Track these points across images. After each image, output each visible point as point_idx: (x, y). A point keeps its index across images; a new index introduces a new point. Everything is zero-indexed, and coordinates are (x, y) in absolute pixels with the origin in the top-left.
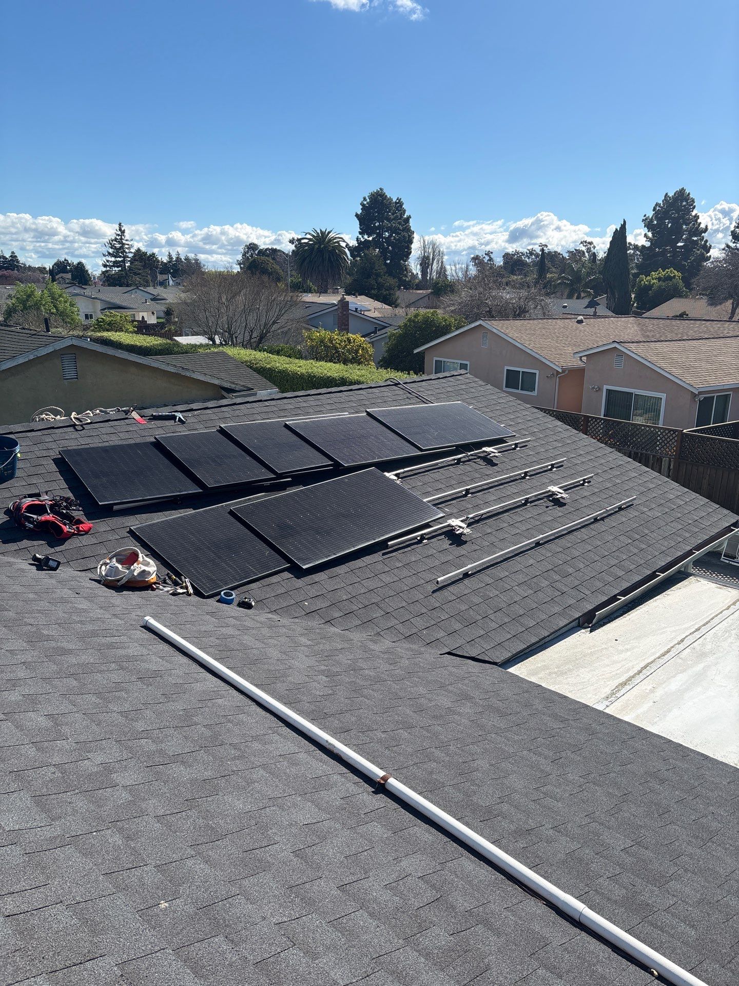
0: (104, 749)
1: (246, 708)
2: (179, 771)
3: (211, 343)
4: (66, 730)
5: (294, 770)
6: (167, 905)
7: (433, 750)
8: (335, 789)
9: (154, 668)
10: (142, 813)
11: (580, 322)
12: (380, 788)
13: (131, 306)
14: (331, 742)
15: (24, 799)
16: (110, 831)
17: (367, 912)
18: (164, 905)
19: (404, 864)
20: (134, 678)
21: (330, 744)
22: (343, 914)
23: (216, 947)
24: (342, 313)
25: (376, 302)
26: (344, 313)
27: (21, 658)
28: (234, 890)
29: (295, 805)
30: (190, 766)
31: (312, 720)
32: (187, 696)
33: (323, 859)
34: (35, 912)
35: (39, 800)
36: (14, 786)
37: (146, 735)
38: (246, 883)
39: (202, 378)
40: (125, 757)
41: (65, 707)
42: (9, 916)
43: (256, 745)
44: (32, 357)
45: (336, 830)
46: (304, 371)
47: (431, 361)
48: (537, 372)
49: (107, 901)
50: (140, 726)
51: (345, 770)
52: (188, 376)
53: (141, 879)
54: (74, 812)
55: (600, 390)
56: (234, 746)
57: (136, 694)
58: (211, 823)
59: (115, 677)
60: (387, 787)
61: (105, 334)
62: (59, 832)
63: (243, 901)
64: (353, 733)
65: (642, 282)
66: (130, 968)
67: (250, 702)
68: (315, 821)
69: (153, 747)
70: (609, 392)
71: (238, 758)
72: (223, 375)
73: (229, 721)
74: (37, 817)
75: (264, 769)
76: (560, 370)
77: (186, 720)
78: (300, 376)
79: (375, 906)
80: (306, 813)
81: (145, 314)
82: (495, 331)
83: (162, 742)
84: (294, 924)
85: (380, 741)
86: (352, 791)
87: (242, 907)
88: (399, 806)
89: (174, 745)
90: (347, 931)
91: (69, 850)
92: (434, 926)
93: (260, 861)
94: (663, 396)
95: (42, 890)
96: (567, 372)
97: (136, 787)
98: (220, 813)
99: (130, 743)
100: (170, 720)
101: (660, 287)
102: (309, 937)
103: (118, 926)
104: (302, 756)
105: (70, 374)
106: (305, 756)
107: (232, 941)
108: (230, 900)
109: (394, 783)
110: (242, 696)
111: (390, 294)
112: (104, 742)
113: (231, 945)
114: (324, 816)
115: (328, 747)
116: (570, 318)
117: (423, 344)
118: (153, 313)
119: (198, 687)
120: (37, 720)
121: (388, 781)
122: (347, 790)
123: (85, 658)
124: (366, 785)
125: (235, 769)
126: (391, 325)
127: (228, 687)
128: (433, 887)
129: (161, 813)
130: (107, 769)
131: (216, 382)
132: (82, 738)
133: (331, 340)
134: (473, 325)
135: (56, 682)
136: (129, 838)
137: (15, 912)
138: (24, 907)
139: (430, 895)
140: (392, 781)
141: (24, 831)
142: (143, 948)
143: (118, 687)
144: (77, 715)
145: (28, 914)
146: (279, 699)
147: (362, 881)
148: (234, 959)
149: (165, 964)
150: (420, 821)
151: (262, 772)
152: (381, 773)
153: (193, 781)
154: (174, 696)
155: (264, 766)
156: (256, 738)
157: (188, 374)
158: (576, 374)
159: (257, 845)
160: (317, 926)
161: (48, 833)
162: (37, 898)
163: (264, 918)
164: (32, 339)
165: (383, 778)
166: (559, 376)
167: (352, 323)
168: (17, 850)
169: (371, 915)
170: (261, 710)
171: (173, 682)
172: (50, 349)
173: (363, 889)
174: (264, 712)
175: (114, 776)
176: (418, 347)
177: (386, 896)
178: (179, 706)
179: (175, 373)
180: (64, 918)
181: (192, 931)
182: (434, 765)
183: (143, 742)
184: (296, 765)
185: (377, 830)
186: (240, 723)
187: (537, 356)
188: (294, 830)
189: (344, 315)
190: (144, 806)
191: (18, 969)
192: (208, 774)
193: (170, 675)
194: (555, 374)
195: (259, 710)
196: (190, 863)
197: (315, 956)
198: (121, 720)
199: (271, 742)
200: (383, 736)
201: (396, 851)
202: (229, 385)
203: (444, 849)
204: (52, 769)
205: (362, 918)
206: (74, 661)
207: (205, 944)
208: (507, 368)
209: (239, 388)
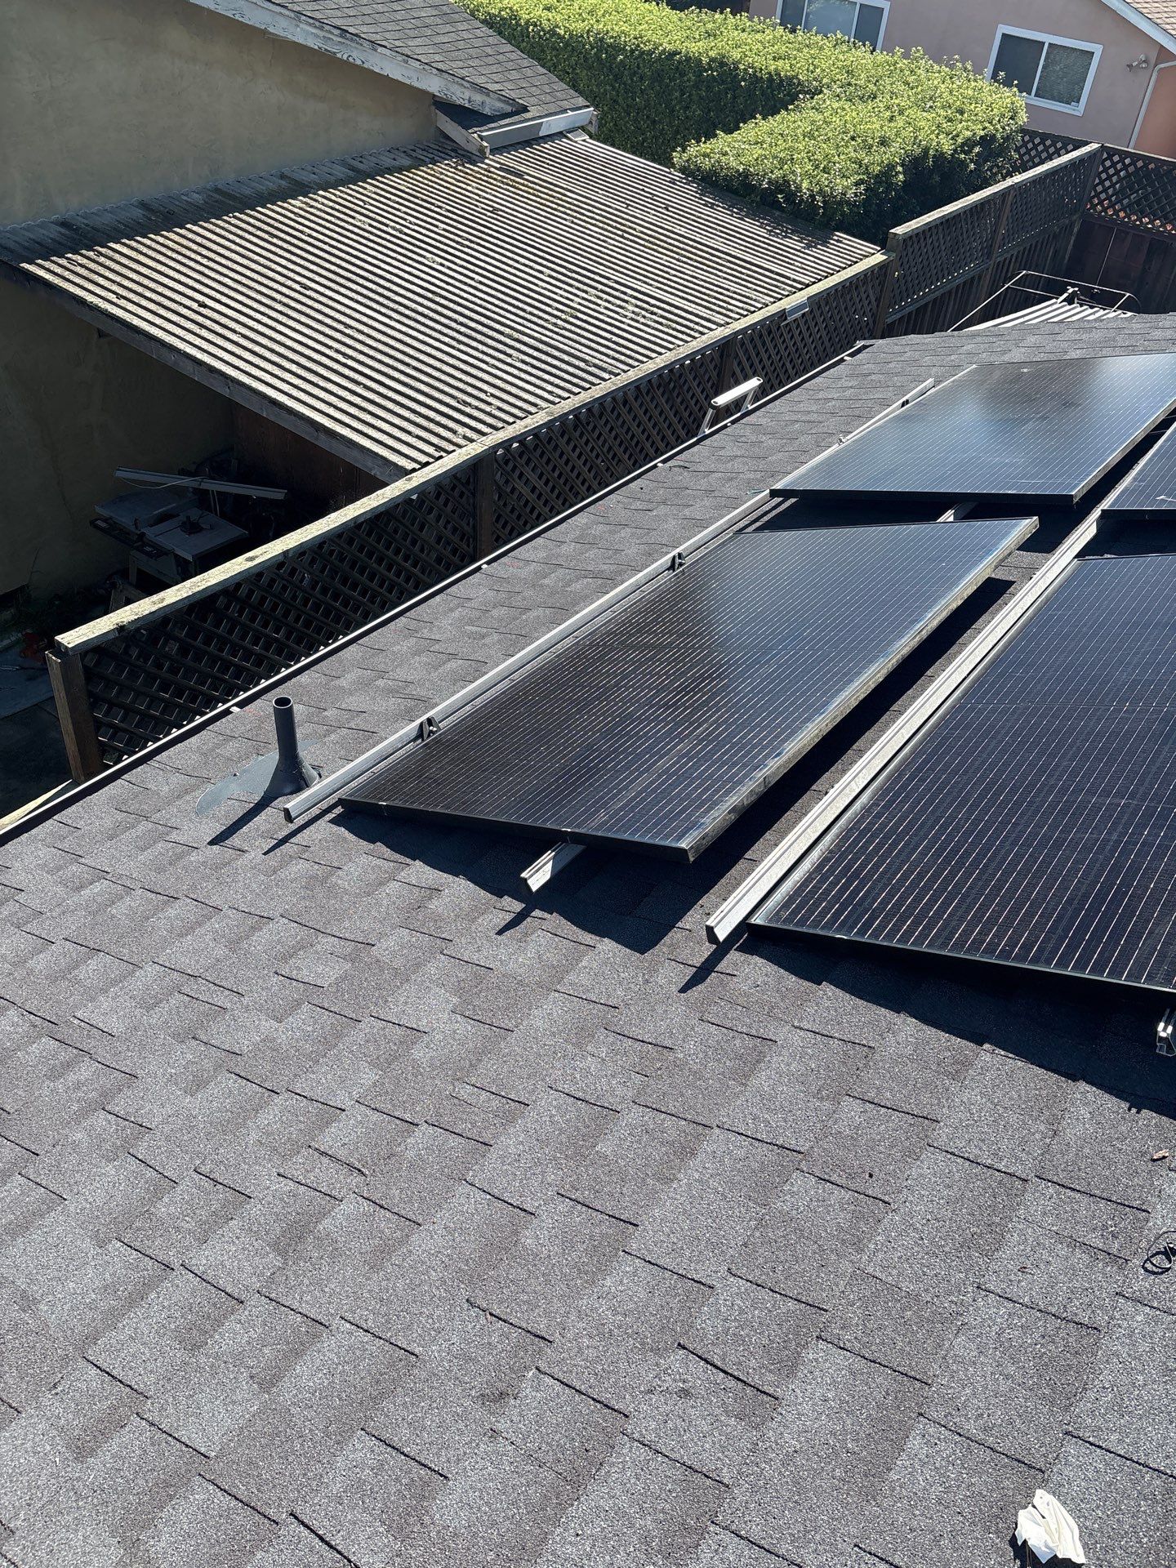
48: (1097, 49)
166: (1162, 66)
194: (1153, 60)
208: (1004, 29)
209: (490, 106)
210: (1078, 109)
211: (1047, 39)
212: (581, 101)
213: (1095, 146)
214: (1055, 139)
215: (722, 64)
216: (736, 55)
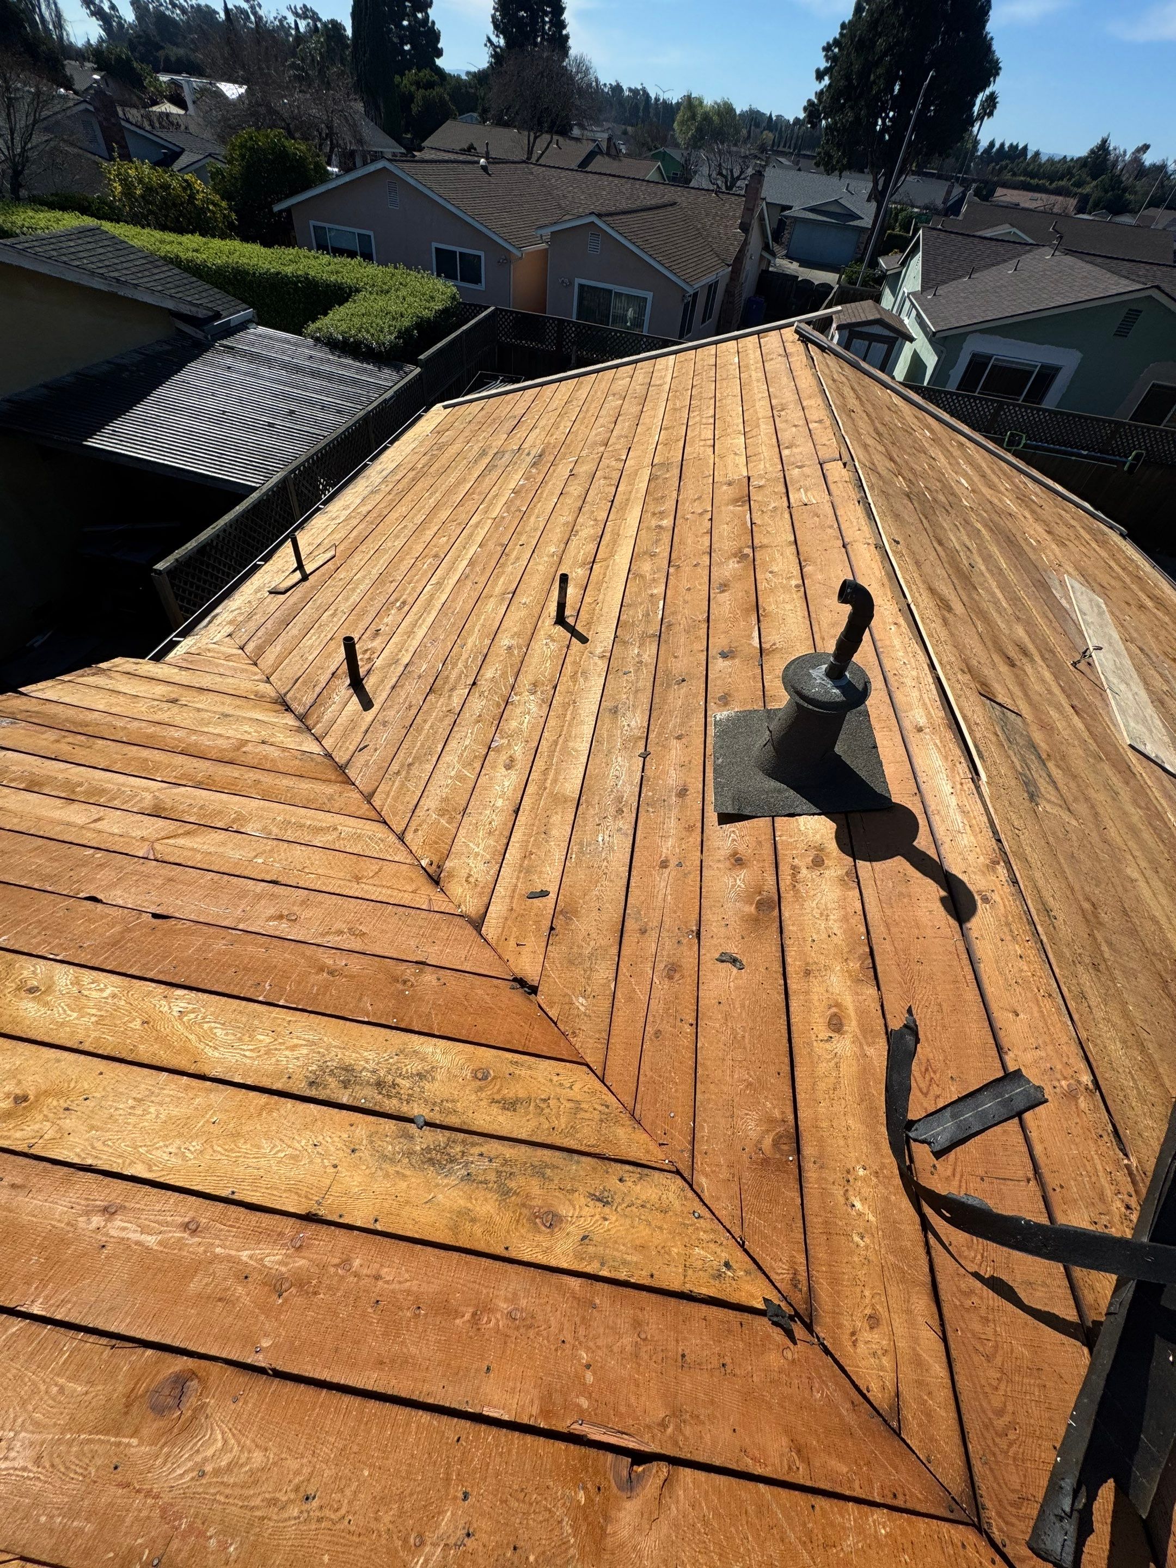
11: (484, 168)
39: (149, 298)
47: (306, 225)
48: (482, 254)
52: (130, 296)
55: (571, 283)
70: (583, 288)
76: (518, 254)
94: (649, 295)
96: (523, 255)
117: (288, 196)
131: (170, 305)
134: (372, 168)
157: (129, 292)
176: (278, 200)
187: (483, 230)
202: (188, 307)
208: (435, 245)
209: (202, 313)
210: (482, 287)
211: (458, 250)
212: (244, 306)
213: (492, 308)
214: (476, 306)
215: (307, 278)
216: (312, 273)
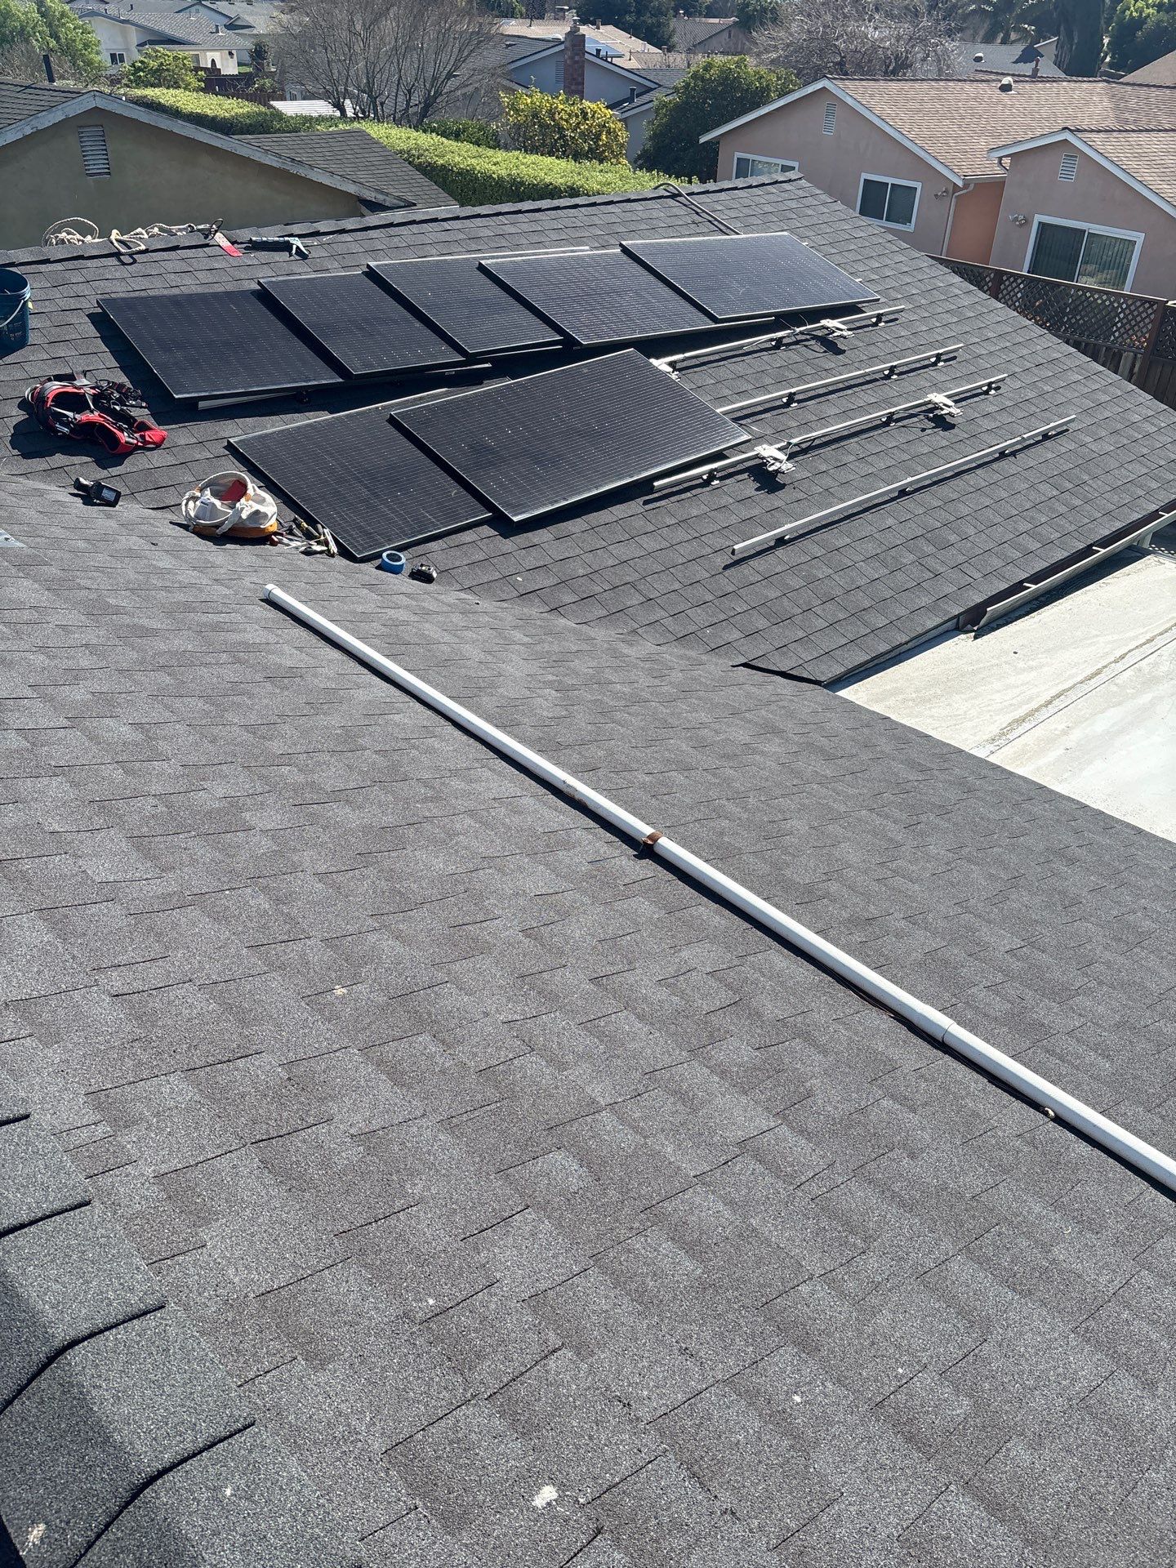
0: (226, 776)
1: (437, 729)
2: (341, 812)
3: (338, 114)
4: (163, 746)
5: (517, 819)
6: (344, 990)
7: (724, 802)
8: (579, 849)
9: (289, 663)
10: (295, 869)
11: (1006, 88)
12: (646, 850)
13: (191, 38)
14: (571, 784)
15: (116, 840)
16: (249, 890)
17: (635, 1014)
18: (340, 991)
19: (685, 954)
20: (258, 677)
21: (569, 786)
22: (600, 1015)
23: (421, 1048)
24: (572, 58)
25: (633, 38)
26: (577, 58)
27: (78, 637)
28: (441, 976)
29: (520, 869)
30: (359, 807)
31: (540, 752)
32: (345, 707)
33: (567, 943)
34: (154, 992)
35: (138, 841)
36: (99, 822)
37: (286, 758)
38: (456, 967)
39: (326, 180)
40: (260, 790)
41: (157, 714)
42: (117, 996)
43: (457, 784)
44: (28, 131)
45: (583, 904)
46: (503, 173)
47: (730, 157)
48: (918, 185)
49: (257, 981)
50: (276, 747)
51: (592, 824)
52: (303, 175)
53: (303, 955)
54: (193, 862)
55: (1027, 222)
56: (426, 784)
57: (265, 701)
58: (398, 886)
59: (230, 674)
60: (656, 849)
61: (150, 92)
62: (174, 887)
63: (454, 991)
64: (600, 773)
65: (1128, 13)
66: (300, 1070)
67: (442, 721)
68: (552, 891)
69: (301, 779)
70: (1043, 226)
71: (432, 799)
72: (362, 176)
73: (414, 747)
74: (139, 865)
75: (471, 816)
76: (960, 184)
77: (348, 742)
78: (497, 183)
79: (644, 1006)
80: (537, 880)
81: (216, 56)
82: (849, 101)
83: (312, 771)
84: (530, 1024)
85: (643, 786)
86: (605, 853)
87: (451, 999)
88: (675, 878)
89: (332, 776)
90: (607, 1036)
91: (193, 913)
92: (731, 1036)
93: (475, 940)
94: (1139, 238)
95: (160, 963)
96: (972, 186)
97: (282, 832)
98: (411, 874)
99: (264, 771)
100: (323, 741)
101: (1160, 21)
102: (553, 1042)
103: (276, 1016)
104: (528, 801)
105: (97, 165)
106: (531, 801)
107: (443, 1042)
108: (436, 988)
109: (667, 844)
110: (429, 712)
111: (659, 25)
112: (224, 767)
113: (441, 1048)
114: (565, 885)
115: (565, 790)
116: (988, 81)
117: (718, 125)
118: (231, 54)
119: (361, 695)
120: (119, 730)
121: (659, 841)
122: (597, 852)
123: (179, 643)
124: (625, 846)
125: (427, 814)
126: (660, 86)
127: (407, 698)
128: (729, 986)
129: (323, 869)
130: (234, 805)
131: (351, 189)
132: (193, 759)
133: (551, 113)
134: (810, 89)
135: (138, 676)
136: (278, 901)
137: (125, 991)
138: (138, 985)
139: (724, 996)
140: (664, 842)
141: (123, 884)
142: (316, 1046)
143: (235, 688)
144: (177, 727)
145: (145, 995)
146: (488, 719)
147: (625, 974)
148: (447, 1065)
149: (349, 1067)
150: (706, 899)
151: (468, 821)
152: (648, 830)
153: (366, 829)
154: (325, 707)
155: (471, 813)
156: (455, 773)
157: (302, 172)
158: (989, 191)
159: (467, 919)
160: (564, 1028)
161: (157, 888)
162: (155, 974)
163: (486, 1014)
164: (24, 96)
165: (650, 837)
166: (957, 194)
167: (590, 79)
168: (117, 910)
169: (641, 1018)
170: (460, 733)
171: (322, 686)
172: (57, 116)
173: (627, 984)
174: (465, 737)
175: (247, 815)
176: (707, 130)
177: (663, 994)
178: (335, 720)
179: (279, 169)
180: (200, 1003)
181: (385, 1026)
182: (725, 823)
183: (285, 770)
184: (521, 813)
185: (644, 907)
186: (430, 751)
187: (922, 154)
188: (521, 901)
189: (577, 62)
190: (296, 858)
191: (140, 1063)
192: (389, 820)
193: (315, 676)
194: (951, 191)
195: (457, 733)
196: (372, 938)
197: (562, 1066)
198: (246, 736)
199: (478, 780)
200: (647, 779)
201: (673, 936)
202: (373, 194)
203: (744, 938)
204: (153, 801)
205: (626, 1022)
206: (163, 647)
207: (404, 1044)
208: (865, 176)
210: (910, 228)
211: (890, 181)
212: (452, 203)
